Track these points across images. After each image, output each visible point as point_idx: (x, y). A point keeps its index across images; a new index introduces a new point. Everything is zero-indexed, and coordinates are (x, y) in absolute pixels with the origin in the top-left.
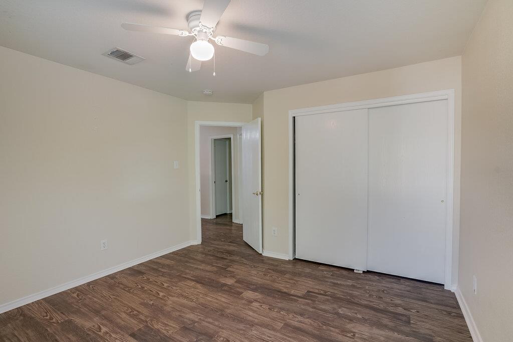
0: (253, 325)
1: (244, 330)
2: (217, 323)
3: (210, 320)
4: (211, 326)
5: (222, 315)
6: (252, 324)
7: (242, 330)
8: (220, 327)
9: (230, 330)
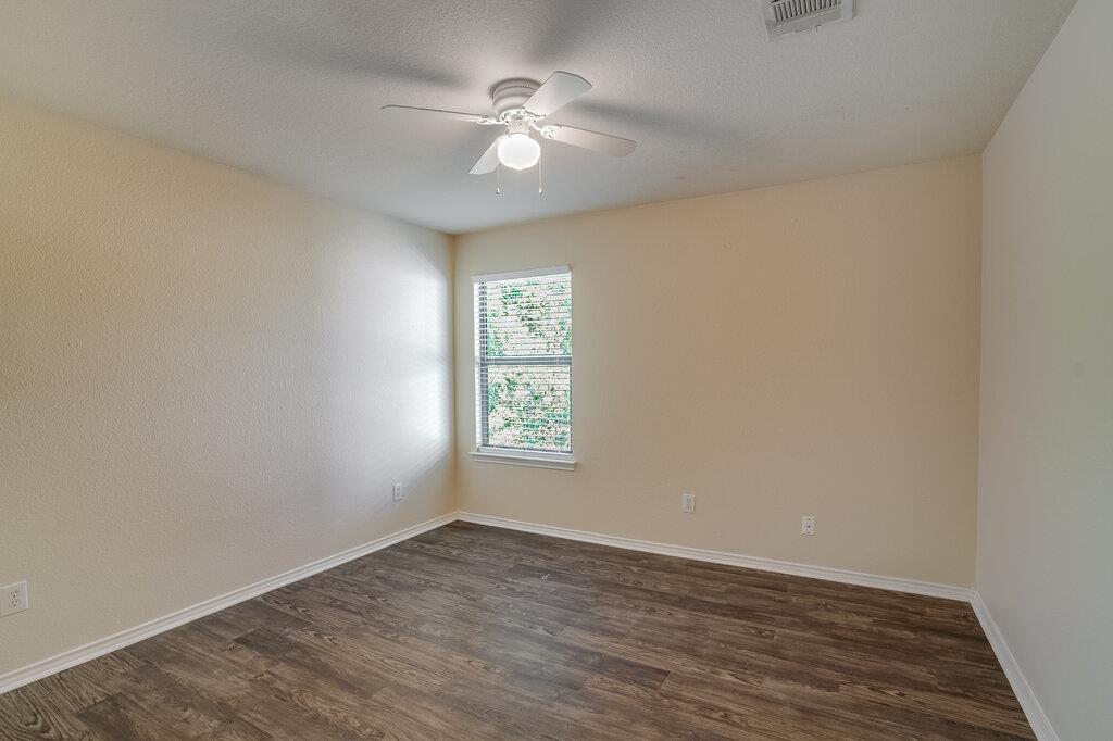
0: (437, 694)
1: (456, 685)
2: (512, 698)
3: (528, 704)
4: (522, 691)
5: (501, 716)
6: (437, 697)
7: (461, 686)
8: (504, 690)
9: (481, 685)
